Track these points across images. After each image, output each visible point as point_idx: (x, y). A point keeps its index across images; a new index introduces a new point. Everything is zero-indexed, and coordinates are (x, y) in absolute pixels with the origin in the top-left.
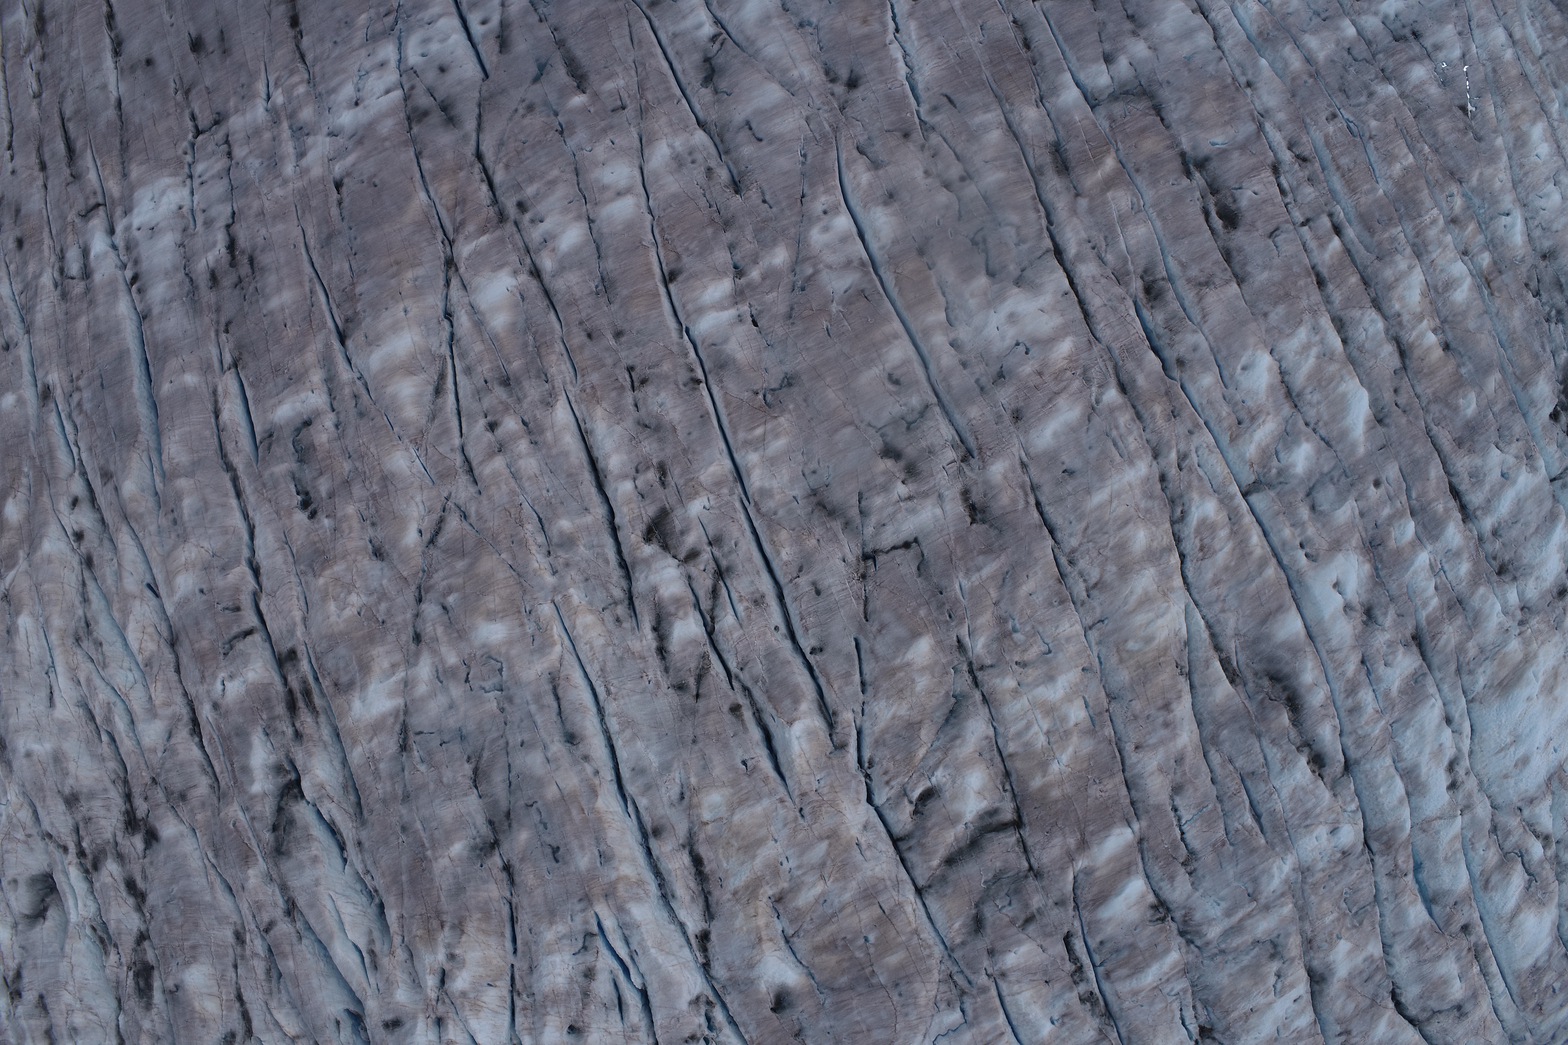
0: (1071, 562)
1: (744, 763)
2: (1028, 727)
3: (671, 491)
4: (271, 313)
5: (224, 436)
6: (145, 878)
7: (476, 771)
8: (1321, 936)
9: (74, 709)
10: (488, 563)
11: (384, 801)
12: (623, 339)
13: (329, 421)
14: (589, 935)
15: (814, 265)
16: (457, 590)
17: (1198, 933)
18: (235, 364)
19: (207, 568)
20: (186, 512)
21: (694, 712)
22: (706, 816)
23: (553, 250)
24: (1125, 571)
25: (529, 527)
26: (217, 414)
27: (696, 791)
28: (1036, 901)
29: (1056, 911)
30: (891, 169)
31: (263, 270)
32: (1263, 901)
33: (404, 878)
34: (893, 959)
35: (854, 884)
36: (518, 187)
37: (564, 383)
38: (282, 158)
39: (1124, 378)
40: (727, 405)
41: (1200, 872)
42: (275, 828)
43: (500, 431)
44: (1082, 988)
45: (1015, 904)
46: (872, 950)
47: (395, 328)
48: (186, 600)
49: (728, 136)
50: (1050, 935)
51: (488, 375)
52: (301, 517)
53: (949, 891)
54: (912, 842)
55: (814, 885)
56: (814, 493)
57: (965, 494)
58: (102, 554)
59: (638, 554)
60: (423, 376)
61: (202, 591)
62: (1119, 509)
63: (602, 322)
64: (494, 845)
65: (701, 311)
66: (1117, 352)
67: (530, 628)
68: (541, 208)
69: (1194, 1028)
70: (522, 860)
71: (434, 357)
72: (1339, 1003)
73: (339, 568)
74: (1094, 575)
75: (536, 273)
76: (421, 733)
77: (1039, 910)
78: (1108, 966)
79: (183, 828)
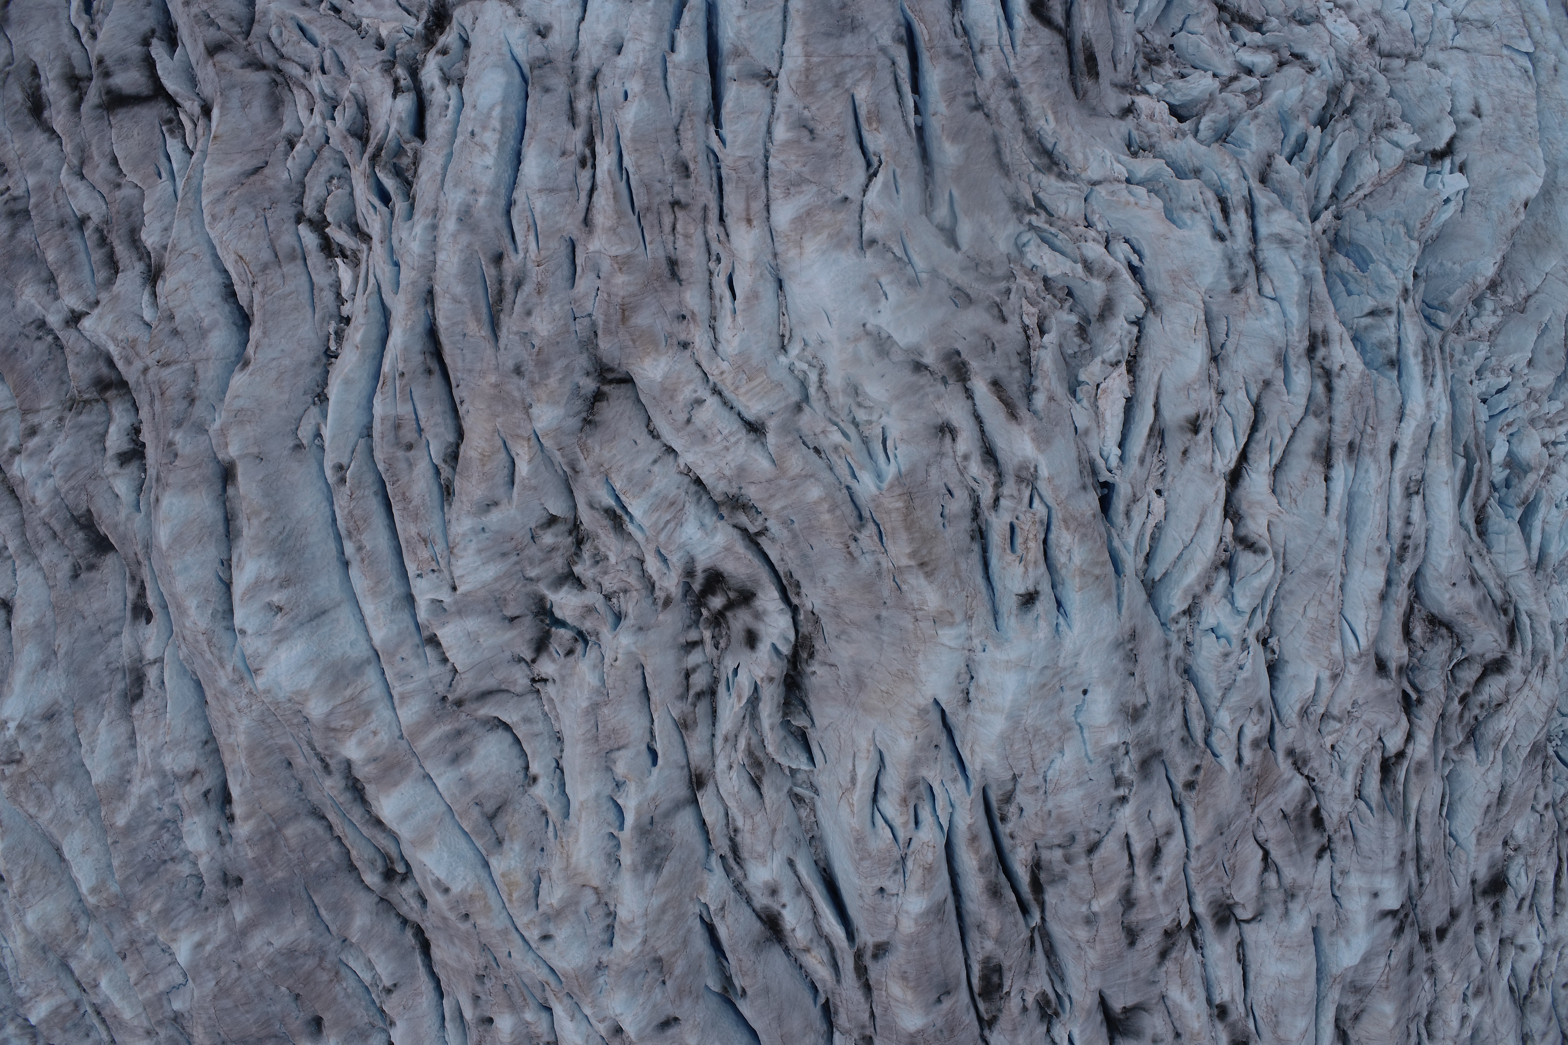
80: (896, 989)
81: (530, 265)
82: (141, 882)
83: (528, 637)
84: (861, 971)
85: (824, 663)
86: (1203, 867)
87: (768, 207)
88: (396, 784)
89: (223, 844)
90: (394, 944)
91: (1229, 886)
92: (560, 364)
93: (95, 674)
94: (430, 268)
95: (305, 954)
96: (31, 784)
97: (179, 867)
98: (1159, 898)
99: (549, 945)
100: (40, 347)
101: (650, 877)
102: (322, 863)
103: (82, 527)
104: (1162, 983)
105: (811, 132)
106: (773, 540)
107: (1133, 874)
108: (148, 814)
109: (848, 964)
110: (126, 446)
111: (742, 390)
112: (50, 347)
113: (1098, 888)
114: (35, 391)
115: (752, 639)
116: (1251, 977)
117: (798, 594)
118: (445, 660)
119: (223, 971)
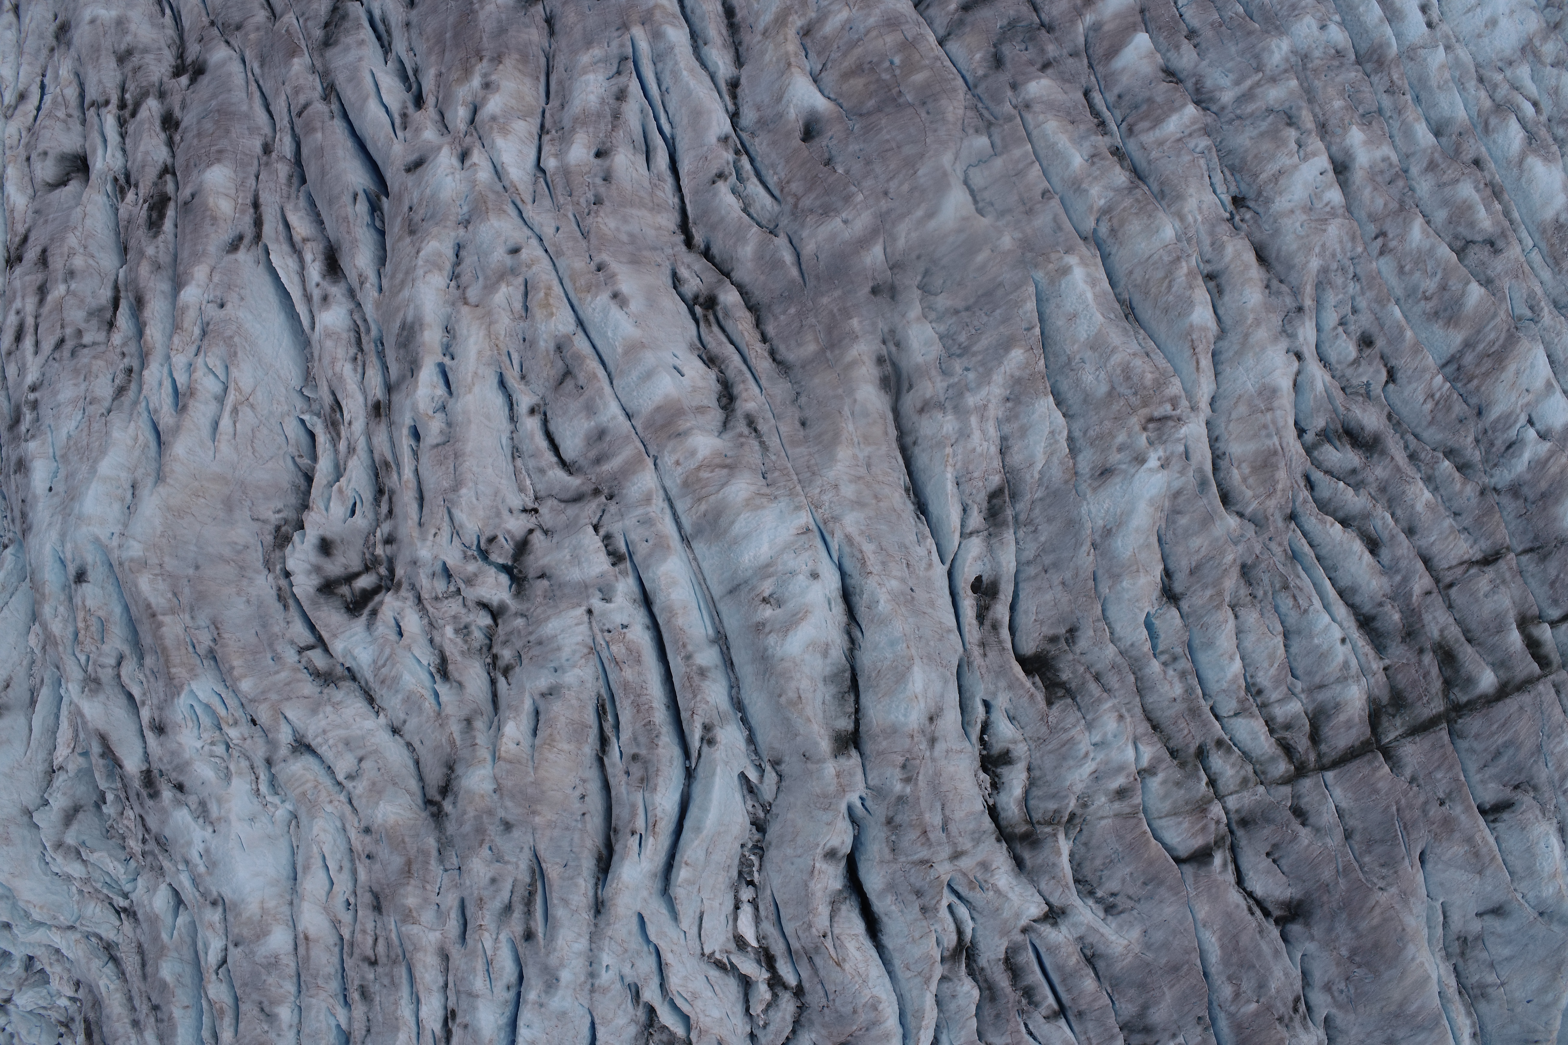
8: (1333, 122)
14: (623, 59)
17: (1212, 100)
28: (1052, 50)
29: (1071, 60)
32: (1268, 72)
33: (448, 35)
34: (919, 77)
35: (877, 11)
41: (1203, 46)
44: (1107, 139)
46: (898, 72)
50: (1069, 81)
69: (1227, 199)
72: (1367, 193)
77: (1055, 58)
78: (1130, 120)
80: (224, 206)
81: (492, 927)
82: (1001, 284)
83: (532, 557)
84: (258, 223)
85: (265, 522)
87: (296, 949)
88: (658, 409)
89: (892, 332)
90: (713, 228)
92: (467, 828)
93: (1050, 520)
94: (595, 936)
95: (811, 211)
96: (1135, 394)
97: (949, 303)
99: (511, 244)
100: (1113, 885)
101: (409, 319)
102: (784, 312)
103: (1062, 685)
105: (262, 1010)
106: (292, 643)
108: (983, 363)
109: (271, 227)
110: (1004, 771)
111: (309, 785)
112: (1100, 884)
114: (1120, 837)
115: (325, 547)
117: (280, 589)
118: (607, 539)
119: (906, 187)
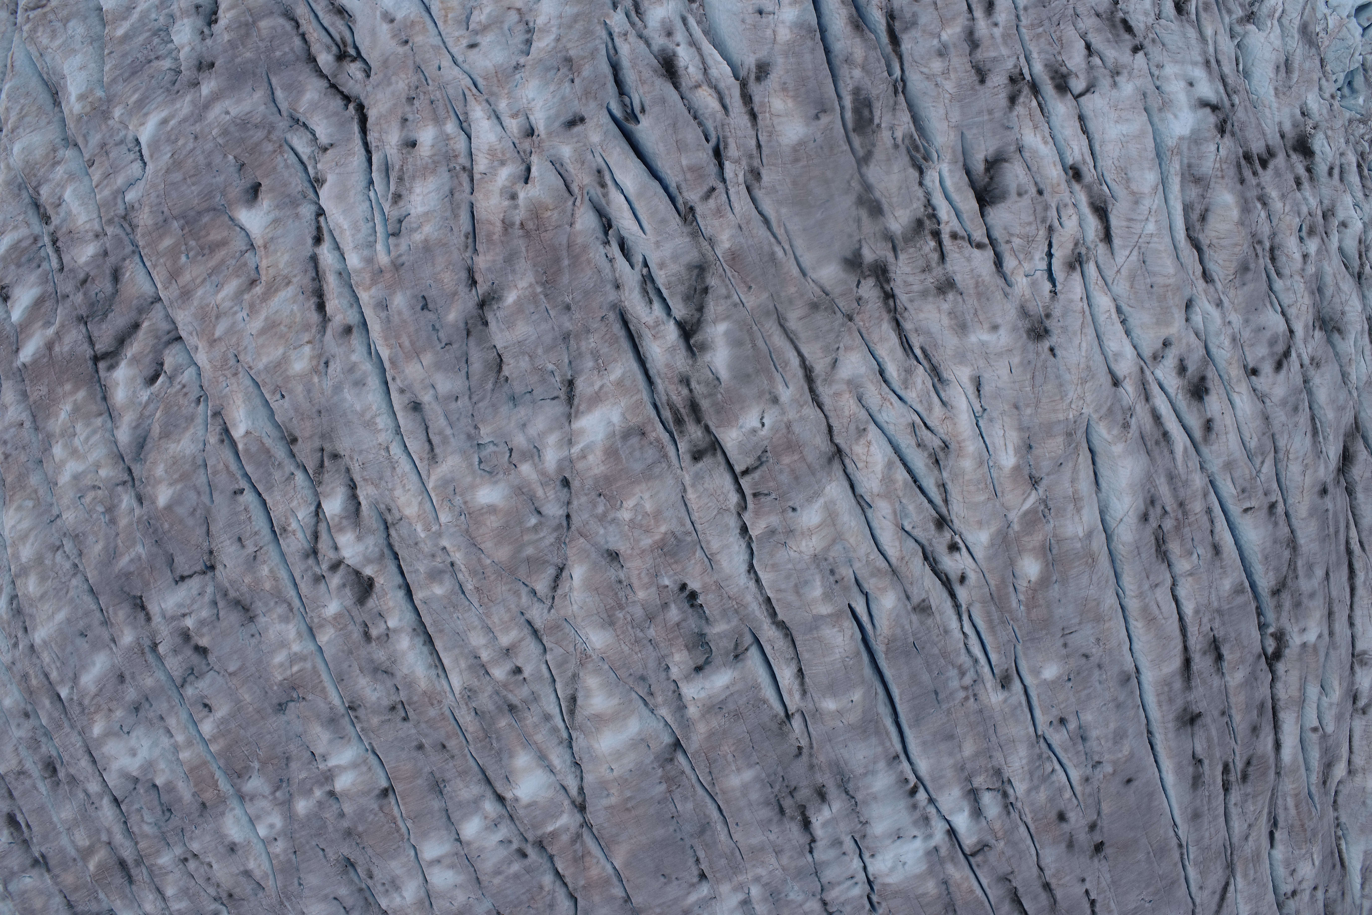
0: (76, 566)
1: (283, 396)
2: (87, 439)
3: (359, 620)
4: (750, 766)
5: (790, 653)
6: (859, 221)
7: (500, 369)
9: (952, 377)
10: (503, 554)
11: (588, 331)
12: (415, 743)
13: (675, 672)
15: (275, 798)
16: (528, 529)
18: (788, 716)
19: (790, 532)
20: (818, 583)
21: (323, 436)
22: (307, 349)
23: (486, 818)
24: (39, 560)
25: (470, 587)
26: (800, 672)
27: (315, 370)
30: (235, 870)
31: (767, 803)
36: (528, 870)
37: (459, 707)
38: (765, 900)
39: (59, 705)
40: (323, 690)
42: (706, 290)
43: (508, 666)
45: (93, 294)
47: (618, 755)
48: (810, 500)
49: (362, 903)
51: (527, 714)
52: (694, 585)
53: (135, 302)
54: (165, 338)
55: (223, 300)
56: (252, 619)
57: (148, 619)
58: (927, 532)
59: (376, 567)
60: (586, 713)
61: (794, 510)
62: (47, 607)
63: (435, 759)
64: (482, 304)
65: (354, 765)
66: (66, 724)
67: (458, 500)
68: (503, 853)
70: (455, 294)
71: (581, 729)
73: (647, 542)
74: (59, 556)
75: (501, 799)
76: (553, 399)
79: (814, 276)
86: (1032, 25)
91: (1059, 53)
98: (999, 40)
104: (1016, 129)
107: (973, 19)
113: (944, 22)
116: (1097, 147)
